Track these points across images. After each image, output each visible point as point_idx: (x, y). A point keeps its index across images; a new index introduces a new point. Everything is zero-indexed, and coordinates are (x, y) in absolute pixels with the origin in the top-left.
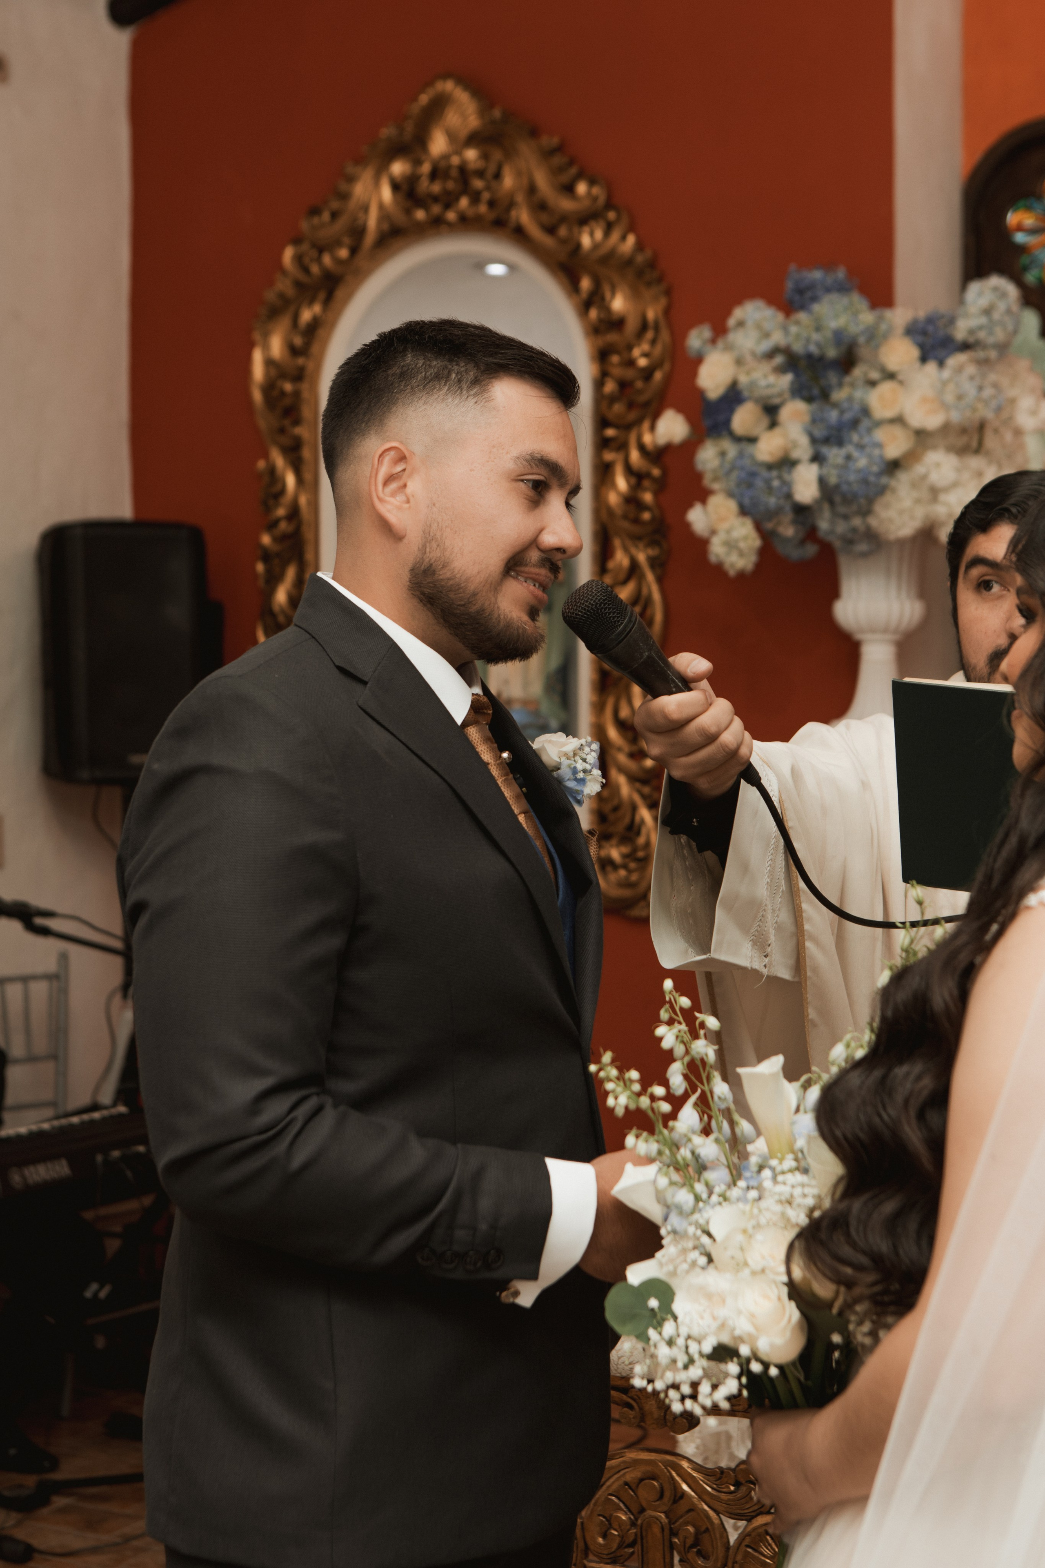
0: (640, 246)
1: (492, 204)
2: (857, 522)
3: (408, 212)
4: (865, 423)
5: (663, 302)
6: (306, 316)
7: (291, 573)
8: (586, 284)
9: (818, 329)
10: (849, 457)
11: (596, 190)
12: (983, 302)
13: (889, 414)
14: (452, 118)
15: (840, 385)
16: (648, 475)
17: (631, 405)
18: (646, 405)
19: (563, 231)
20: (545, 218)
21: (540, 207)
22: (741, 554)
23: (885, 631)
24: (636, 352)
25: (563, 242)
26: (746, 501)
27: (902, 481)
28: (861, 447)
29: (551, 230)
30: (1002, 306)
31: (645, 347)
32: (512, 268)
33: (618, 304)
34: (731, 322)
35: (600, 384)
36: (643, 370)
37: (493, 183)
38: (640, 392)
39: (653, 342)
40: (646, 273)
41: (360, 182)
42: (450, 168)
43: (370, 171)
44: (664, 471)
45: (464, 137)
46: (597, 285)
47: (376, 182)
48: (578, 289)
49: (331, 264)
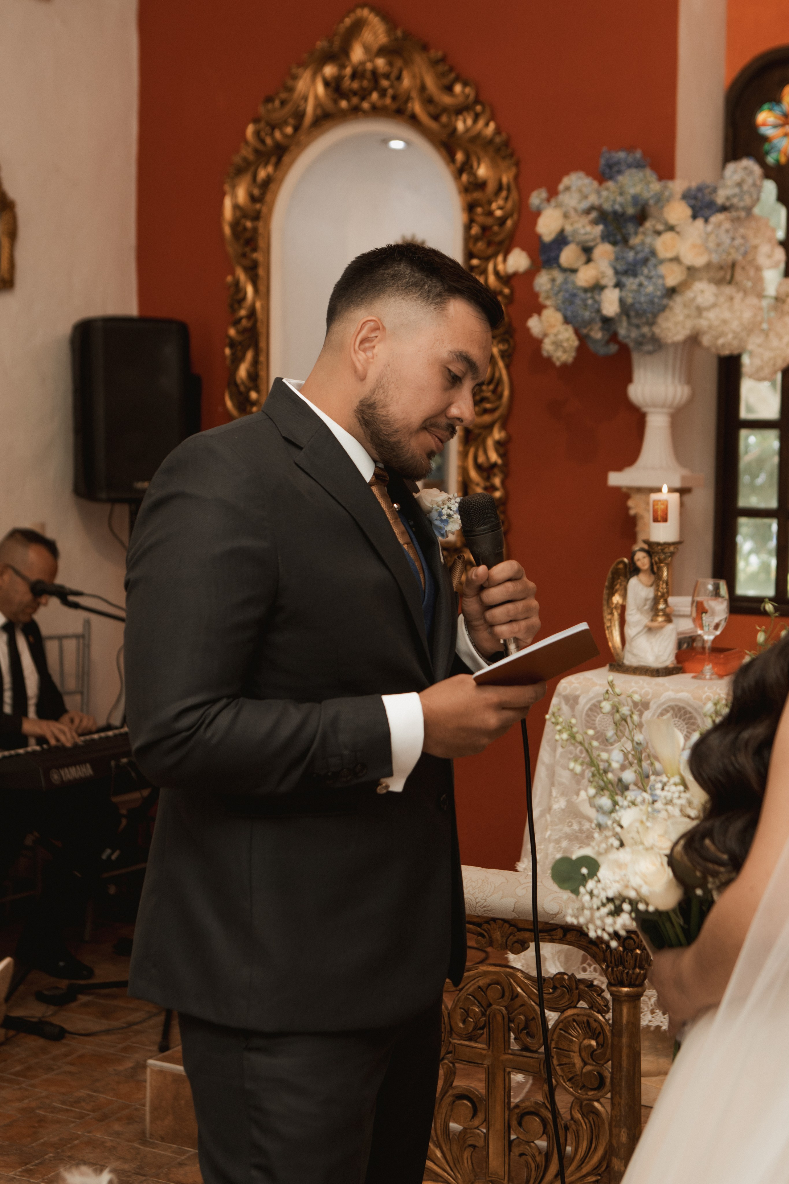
0: (498, 131)
1: (394, 98)
2: (645, 330)
3: (336, 102)
4: (653, 261)
5: (513, 171)
6: (262, 174)
7: (249, 355)
8: (460, 156)
9: (621, 194)
10: (641, 285)
11: (468, 90)
12: (737, 178)
13: (669, 255)
14: (367, 36)
15: (636, 233)
16: (500, 292)
17: (489, 244)
18: (501, 243)
19: (444, 119)
20: (432, 109)
21: (428, 101)
22: (565, 351)
23: (663, 406)
24: (494, 206)
25: (444, 126)
26: (569, 314)
27: (678, 303)
28: (649, 278)
29: (436, 118)
30: (750, 181)
31: (501, 202)
32: (408, 143)
33: (482, 171)
34: (561, 187)
35: (468, 228)
36: (499, 218)
37: (396, 83)
38: (496, 234)
39: (506, 199)
40: (502, 150)
41: (302, 80)
42: (365, 71)
43: (309, 72)
44: (511, 290)
45: (375, 50)
46: (467, 157)
47: (313, 80)
48: (454, 161)
49: (280, 138)
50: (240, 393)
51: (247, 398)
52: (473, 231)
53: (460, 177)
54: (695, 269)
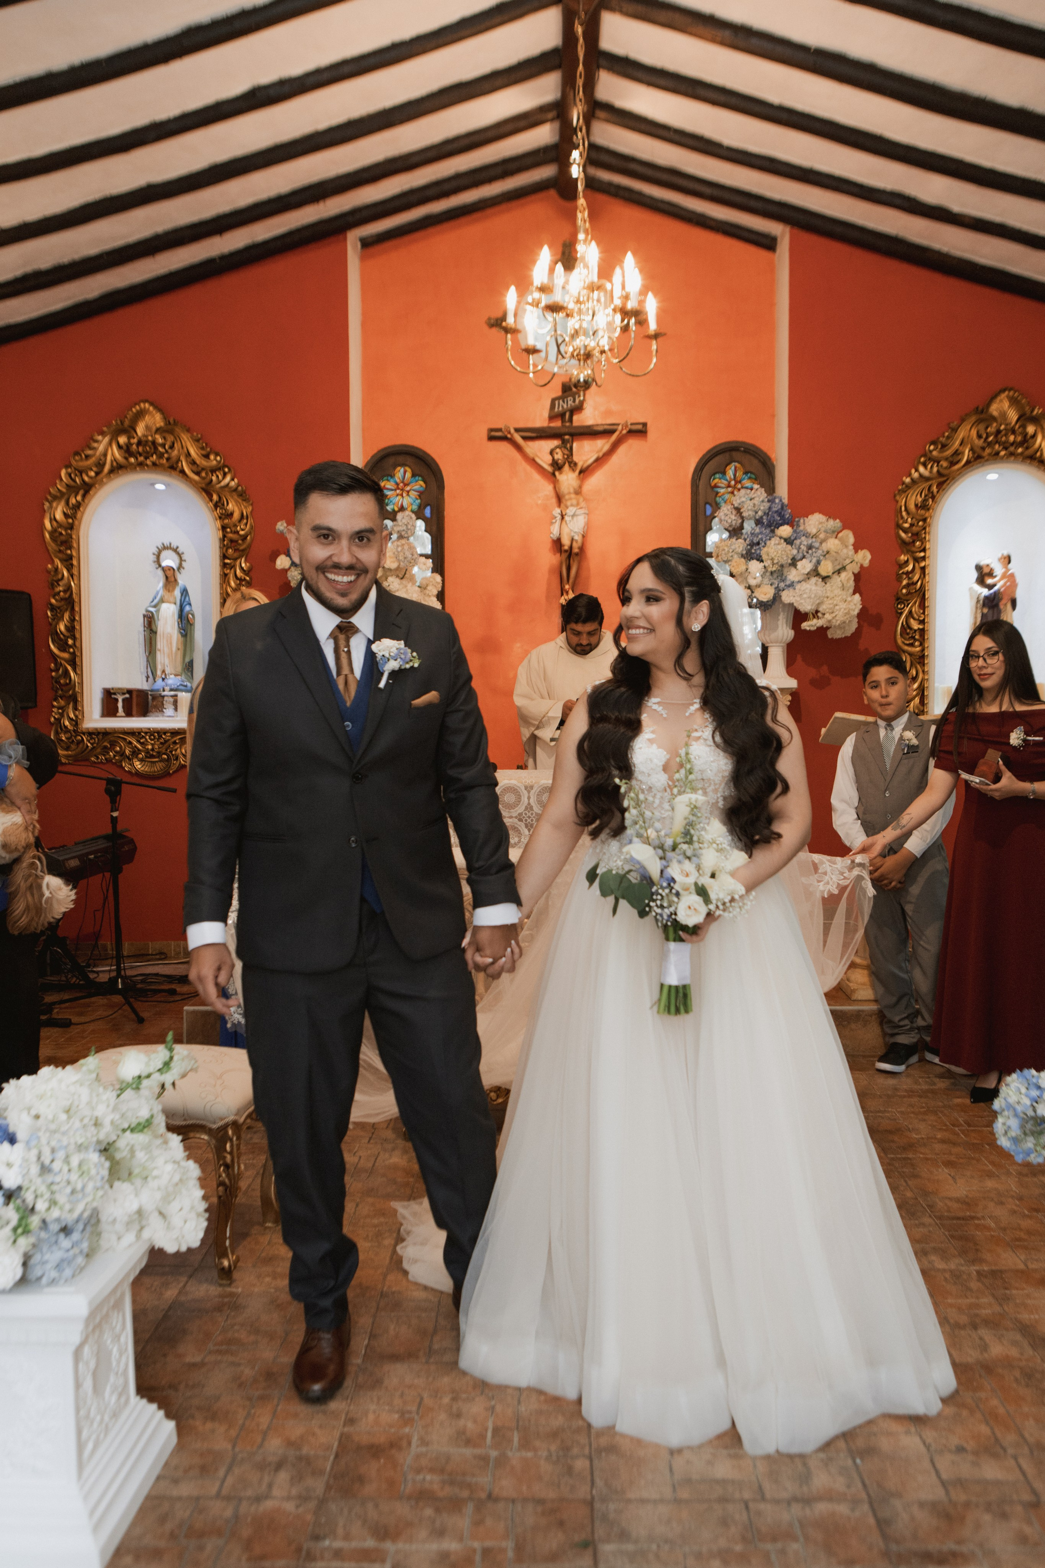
0: (238, 485)
1: (168, 459)
3: (126, 459)
5: (251, 508)
6: (73, 501)
7: (67, 616)
8: (215, 497)
11: (218, 458)
14: (148, 420)
16: (245, 579)
17: (236, 550)
18: (243, 550)
19: (203, 474)
20: (195, 468)
21: (194, 463)
24: (238, 528)
25: (203, 478)
29: (198, 473)
31: (242, 526)
32: (171, 486)
33: (231, 507)
35: (222, 540)
36: (241, 536)
37: (170, 451)
38: (240, 545)
39: (246, 524)
40: (242, 495)
41: (102, 444)
42: (147, 441)
43: (107, 439)
44: (251, 578)
45: (154, 429)
46: (220, 498)
47: (110, 444)
48: (211, 500)
49: (86, 479)
50: (61, 639)
51: (66, 643)
52: (225, 543)
53: (216, 510)
54: (390, 570)
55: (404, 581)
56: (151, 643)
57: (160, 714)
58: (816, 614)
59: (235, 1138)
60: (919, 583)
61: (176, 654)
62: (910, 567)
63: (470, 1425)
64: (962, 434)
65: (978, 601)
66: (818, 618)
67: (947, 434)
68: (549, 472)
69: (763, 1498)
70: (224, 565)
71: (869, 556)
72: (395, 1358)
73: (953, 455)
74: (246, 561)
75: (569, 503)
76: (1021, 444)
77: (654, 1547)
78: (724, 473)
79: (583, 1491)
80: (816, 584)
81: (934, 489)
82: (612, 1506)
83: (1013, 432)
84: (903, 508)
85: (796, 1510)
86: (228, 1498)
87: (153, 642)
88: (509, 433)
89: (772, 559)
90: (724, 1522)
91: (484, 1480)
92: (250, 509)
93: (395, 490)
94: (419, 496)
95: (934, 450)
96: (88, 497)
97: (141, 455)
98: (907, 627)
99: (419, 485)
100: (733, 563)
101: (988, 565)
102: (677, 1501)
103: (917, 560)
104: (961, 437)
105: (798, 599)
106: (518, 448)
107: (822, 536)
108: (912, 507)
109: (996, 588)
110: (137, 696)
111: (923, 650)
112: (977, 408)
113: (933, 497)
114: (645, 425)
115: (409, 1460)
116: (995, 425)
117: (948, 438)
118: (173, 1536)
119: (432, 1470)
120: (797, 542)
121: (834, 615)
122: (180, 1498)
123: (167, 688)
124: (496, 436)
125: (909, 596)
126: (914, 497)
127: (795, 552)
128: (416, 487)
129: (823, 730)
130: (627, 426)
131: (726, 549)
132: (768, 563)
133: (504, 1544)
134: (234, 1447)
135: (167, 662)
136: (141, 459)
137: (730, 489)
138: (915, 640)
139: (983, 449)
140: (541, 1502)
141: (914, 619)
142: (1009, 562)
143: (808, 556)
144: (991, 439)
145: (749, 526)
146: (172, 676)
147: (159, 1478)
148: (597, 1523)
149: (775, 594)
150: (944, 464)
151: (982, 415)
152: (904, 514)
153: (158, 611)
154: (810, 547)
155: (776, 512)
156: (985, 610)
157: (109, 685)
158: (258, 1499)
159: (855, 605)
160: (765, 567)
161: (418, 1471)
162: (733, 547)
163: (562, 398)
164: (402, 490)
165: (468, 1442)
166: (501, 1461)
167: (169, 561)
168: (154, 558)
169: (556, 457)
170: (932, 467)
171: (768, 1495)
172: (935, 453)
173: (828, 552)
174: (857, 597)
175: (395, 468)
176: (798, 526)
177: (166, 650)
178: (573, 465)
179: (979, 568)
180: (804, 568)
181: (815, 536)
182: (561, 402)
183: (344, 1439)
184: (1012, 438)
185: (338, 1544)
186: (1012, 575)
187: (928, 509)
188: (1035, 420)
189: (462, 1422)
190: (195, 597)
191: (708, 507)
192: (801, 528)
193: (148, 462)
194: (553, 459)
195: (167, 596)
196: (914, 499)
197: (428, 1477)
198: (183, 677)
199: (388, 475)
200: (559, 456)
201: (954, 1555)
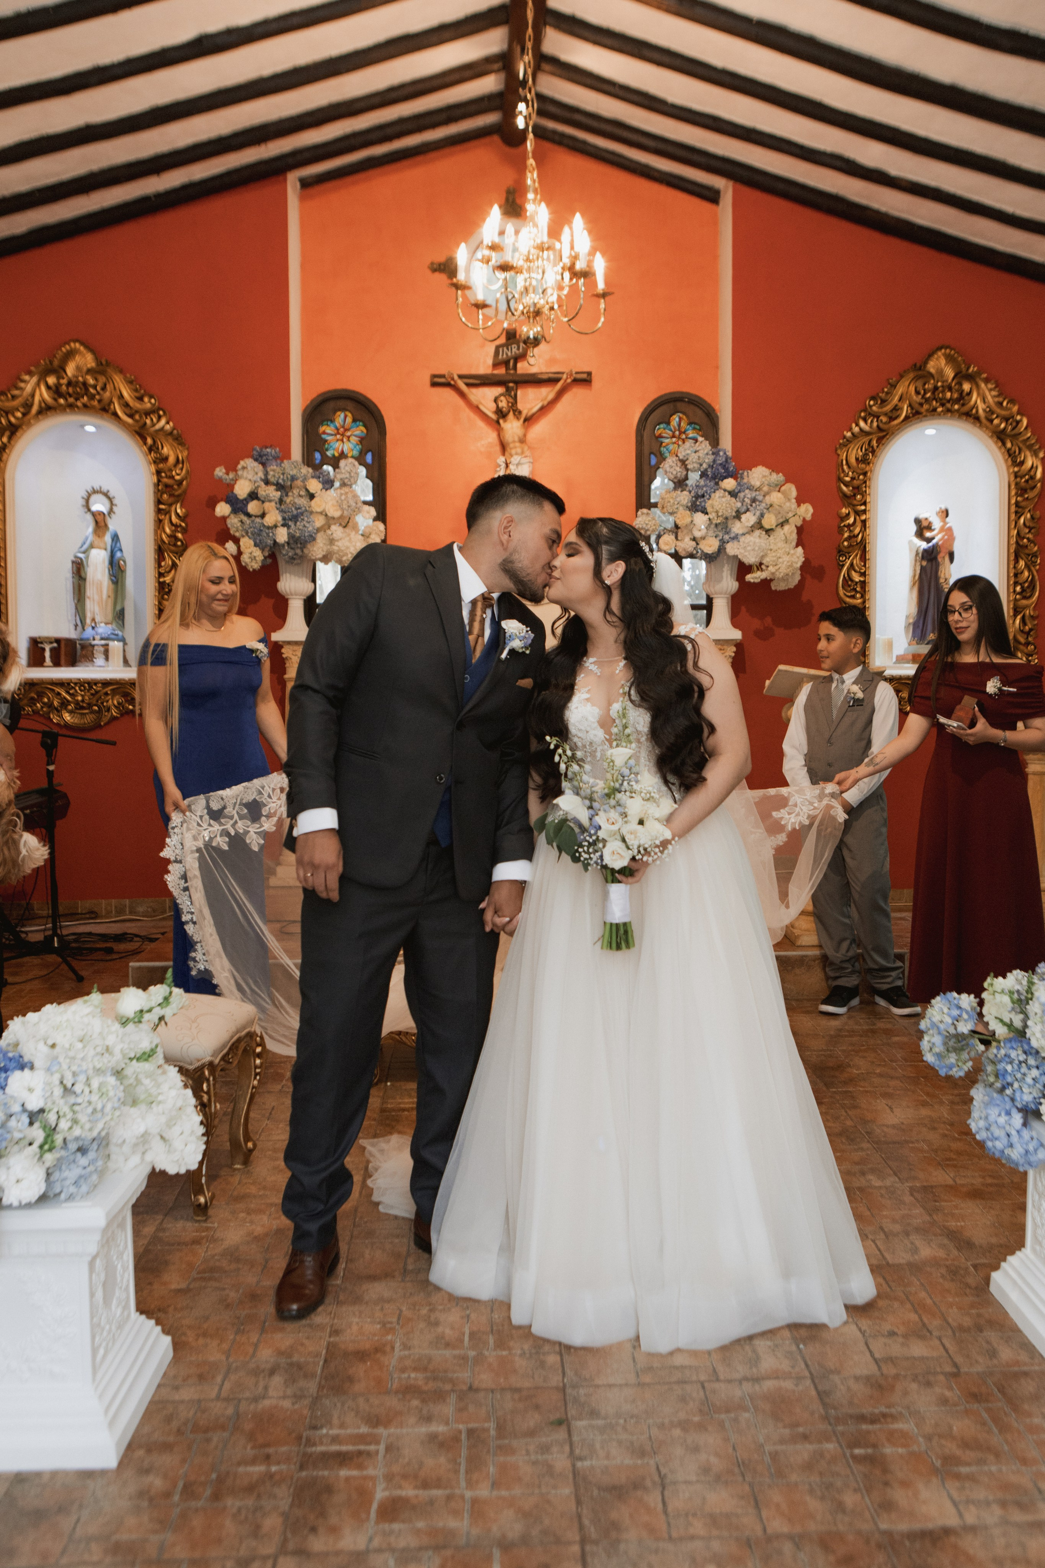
0: (174, 428)
1: (100, 401)
2: (299, 551)
3: (55, 400)
4: (304, 513)
5: (187, 452)
8: (149, 441)
9: (283, 474)
11: (153, 401)
13: (319, 510)
14: (78, 360)
16: (180, 525)
17: (171, 495)
18: (179, 496)
19: (137, 417)
20: (128, 411)
21: (127, 405)
22: (257, 563)
23: (301, 595)
24: (174, 473)
25: (137, 421)
26: (258, 541)
28: (308, 522)
29: (131, 416)
30: (354, 471)
31: (178, 470)
32: (101, 428)
33: (166, 451)
34: (239, 467)
35: (157, 485)
36: (176, 480)
37: (101, 392)
38: (176, 490)
39: (182, 469)
40: (178, 439)
41: (30, 384)
42: (77, 382)
43: (35, 379)
44: (187, 525)
45: (85, 369)
46: (154, 442)
47: (38, 384)
48: (145, 443)
49: (13, 420)
52: (160, 488)
53: (150, 454)
54: (333, 518)
55: (347, 530)
56: (80, 590)
57: (89, 664)
58: (760, 566)
59: (211, 1079)
60: (860, 536)
61: (106, 602)
62: (851, 520)
63: (448, 1331)
64: (900, 390)
65: (917, 554)
66: (762, 570)
67: (886, 390)
68: (493, 420)
69: (718, 1380)
70: (159, 511)
71: (811, 510)
72: (373, 1278)
73: (892, 411)
74: (181, 507)
75: (513, 452)
76: (957, 401)
77: (622, 1421)
78: (668, 423)
79: (555, 1380)
80: (759, 537)
81: (874, 443)
82: (582, 1391)
83: (950, 389)
84: (844, 462)
85: (747, 1387)
86: (227, 1400)
87: (82, 588)
88: (453, 379)
89: (717, 512)
90: (683, 1399)
91: (464, 1375)
92: (185, 453)
93: (335, 435)
94: (361, 442)
95: (874, 405)
96: (14, 438)
97: (70, 396)
98: (848, 579)
99: (360, 430)
100: (679, 515)
101: (926, 519)
102: (641, 1385)
103: (858, 513)
104: (900, 393)
105: (742, 551)
106: (462, 395)
107: (765, 489)
108: (853, 460)
109: (934, 541)
110: (66, 645)
111: (864, 602)
112: (915, 365)
113: (873, 452)
114: (589, 374)
115: (394, 1362)
116: (932, 381)
117: (887, 393)
118: (179, 1432)
119: (415, 1369)
120: (741, 495)
121: (777, 567)
122: (182, 1402)
123: (97, 637)
124: (439, 382)
125: (851, 549)
126: (855, 451)
127: (739, 505)
128: (358, 433)
129: (768, 682)
130: (571, 375)
131: (672, 501)
132: (712, 515)
133: (486, 1425)
134: (227, 1359)
135: (97, 609)
136: (71, 400)
137: (674, 440)
138: (857, 592)
139: (921, 405)
140: (518, 1390)
141: (855, 571)
142: (947, 515)
143: (751, 509)
144: (928, 395)
145: (694, 477)
146: (103, 625)
147: (159, 1386)
148: (570, 1405)
149: (720, 546)
150: (884, 419)
151: (920, 371)
152: (845, 467)
153: (87, 557)
154: (754, 500)
155: (721, 464)
156: (924, 563)
157: (35, 634)
158: (256, 1400)
159: (798, 558)
160: (710, 519)
161: (403, 1370)
162: (678, 499)
163: (507, 345)
164: (343, 435)
165: (447, 1345)
166: (479, 1360)
167: (100, 505)
168: (83, 502)
169: (500, 405)
170: (872, 422)
171: (722, 1377)
172: (874, 408)
173: (771, 506)
174: (800, 550)
175: (335, 411)
176: (742, 478)
177: (96, 597)
178: (518, 413)
179: (918, 521)
180: (748, 521)
181: (758, 489)
182: (505, 349)
183: (331, 1350)
184: (948, 395)
185: (334, 1432)
186: (950, 529)
187: (869, 464)
188: (970, 378)
189: (440, 1329)
190: (126, 543)
191: (652, 457)
192: (745, 481)
193: (79, 404)
194: (498, 406)
195: (97, 541)
196: (854, 453)
197: (413, 1375)
198: (114, 626)
199: (328, 420)
200: (503, 404)
201: (884, 1415)
